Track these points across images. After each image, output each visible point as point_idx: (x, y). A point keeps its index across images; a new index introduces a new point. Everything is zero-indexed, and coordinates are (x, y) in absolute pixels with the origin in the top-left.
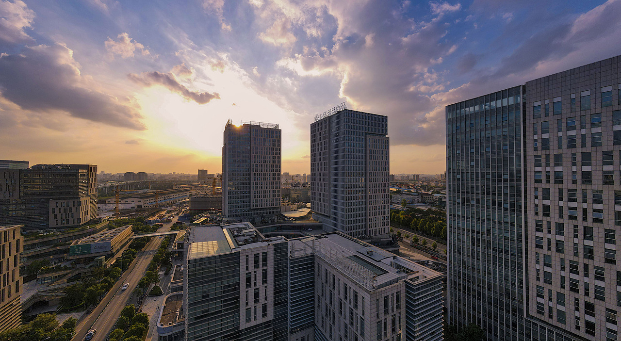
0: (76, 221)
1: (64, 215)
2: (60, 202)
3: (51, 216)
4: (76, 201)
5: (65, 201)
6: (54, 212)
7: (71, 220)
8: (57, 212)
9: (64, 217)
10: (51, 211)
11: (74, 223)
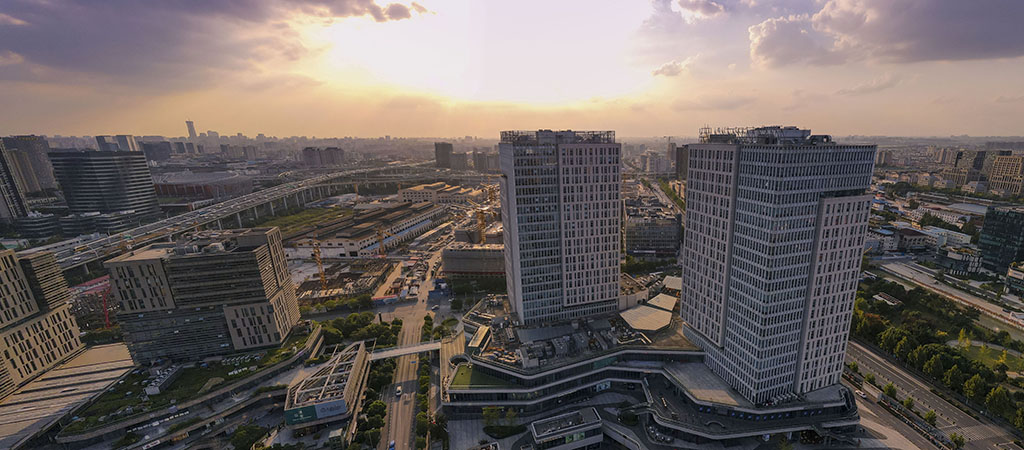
0: (273, 337)
1: (251, 328)
2: (239, 308)
3: (233, 332)
4: (264, 305)
5: (248, 307)
6: (235, 325)
7: (265, 337)
8: (239, 324)
9: (253, 334)
10: (230, 326)
11: (270, 341)
